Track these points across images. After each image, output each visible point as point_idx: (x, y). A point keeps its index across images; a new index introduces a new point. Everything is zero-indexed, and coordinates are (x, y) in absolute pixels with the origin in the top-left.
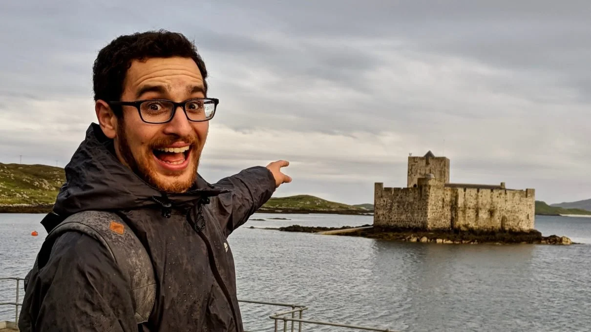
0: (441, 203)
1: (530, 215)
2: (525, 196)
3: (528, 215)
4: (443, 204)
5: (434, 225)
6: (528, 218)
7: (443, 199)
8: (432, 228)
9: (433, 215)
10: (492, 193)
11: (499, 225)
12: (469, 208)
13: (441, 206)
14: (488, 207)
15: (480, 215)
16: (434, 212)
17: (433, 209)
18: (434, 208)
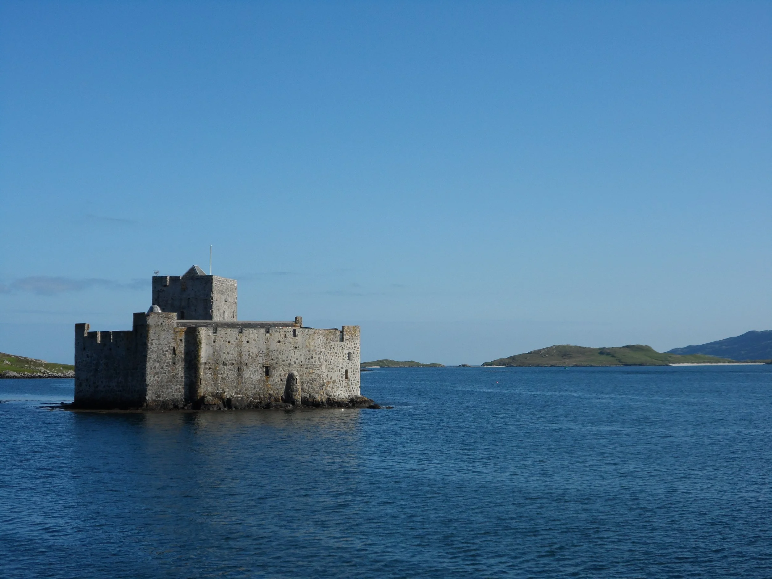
0: (169, 356)
1: (349, 371)
2: (339, 340)
3: (346, 372)
4: (173, 359)
5: (158, 396)
6: (347, 377)
7: (174, 350)
8: (155, 401)
9: (156, 378)
10: (268, 335)
11: (282, 392)
12: (224, 364)
13: (171, 362)
14: (261, 360)
15: (246, 375)
16: (157, 373)
17: (155, 368)
18: (157, 365)
